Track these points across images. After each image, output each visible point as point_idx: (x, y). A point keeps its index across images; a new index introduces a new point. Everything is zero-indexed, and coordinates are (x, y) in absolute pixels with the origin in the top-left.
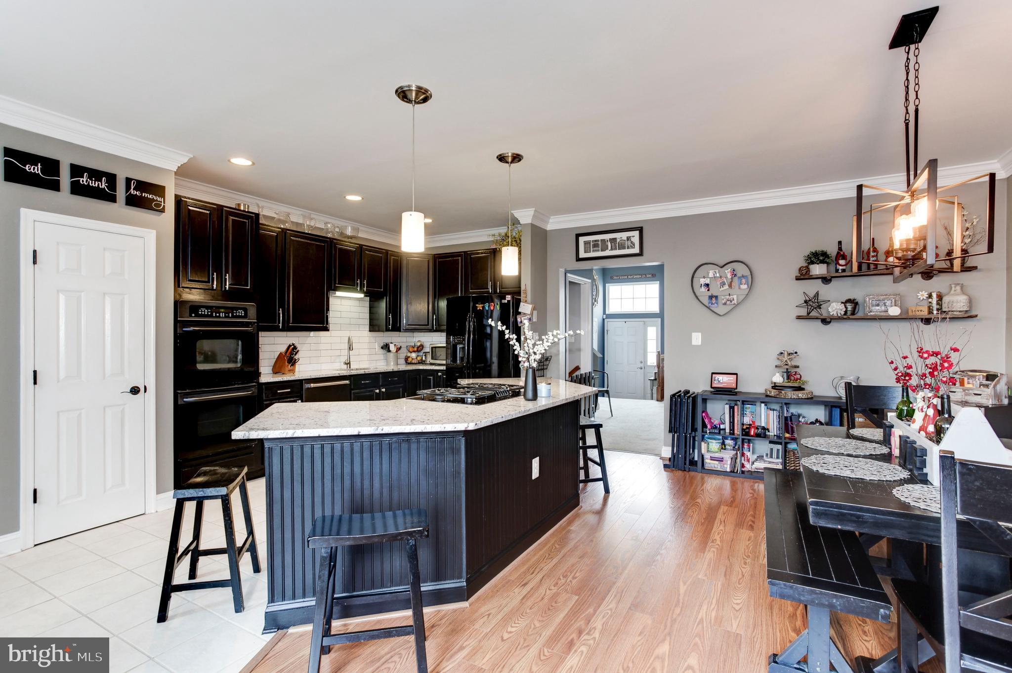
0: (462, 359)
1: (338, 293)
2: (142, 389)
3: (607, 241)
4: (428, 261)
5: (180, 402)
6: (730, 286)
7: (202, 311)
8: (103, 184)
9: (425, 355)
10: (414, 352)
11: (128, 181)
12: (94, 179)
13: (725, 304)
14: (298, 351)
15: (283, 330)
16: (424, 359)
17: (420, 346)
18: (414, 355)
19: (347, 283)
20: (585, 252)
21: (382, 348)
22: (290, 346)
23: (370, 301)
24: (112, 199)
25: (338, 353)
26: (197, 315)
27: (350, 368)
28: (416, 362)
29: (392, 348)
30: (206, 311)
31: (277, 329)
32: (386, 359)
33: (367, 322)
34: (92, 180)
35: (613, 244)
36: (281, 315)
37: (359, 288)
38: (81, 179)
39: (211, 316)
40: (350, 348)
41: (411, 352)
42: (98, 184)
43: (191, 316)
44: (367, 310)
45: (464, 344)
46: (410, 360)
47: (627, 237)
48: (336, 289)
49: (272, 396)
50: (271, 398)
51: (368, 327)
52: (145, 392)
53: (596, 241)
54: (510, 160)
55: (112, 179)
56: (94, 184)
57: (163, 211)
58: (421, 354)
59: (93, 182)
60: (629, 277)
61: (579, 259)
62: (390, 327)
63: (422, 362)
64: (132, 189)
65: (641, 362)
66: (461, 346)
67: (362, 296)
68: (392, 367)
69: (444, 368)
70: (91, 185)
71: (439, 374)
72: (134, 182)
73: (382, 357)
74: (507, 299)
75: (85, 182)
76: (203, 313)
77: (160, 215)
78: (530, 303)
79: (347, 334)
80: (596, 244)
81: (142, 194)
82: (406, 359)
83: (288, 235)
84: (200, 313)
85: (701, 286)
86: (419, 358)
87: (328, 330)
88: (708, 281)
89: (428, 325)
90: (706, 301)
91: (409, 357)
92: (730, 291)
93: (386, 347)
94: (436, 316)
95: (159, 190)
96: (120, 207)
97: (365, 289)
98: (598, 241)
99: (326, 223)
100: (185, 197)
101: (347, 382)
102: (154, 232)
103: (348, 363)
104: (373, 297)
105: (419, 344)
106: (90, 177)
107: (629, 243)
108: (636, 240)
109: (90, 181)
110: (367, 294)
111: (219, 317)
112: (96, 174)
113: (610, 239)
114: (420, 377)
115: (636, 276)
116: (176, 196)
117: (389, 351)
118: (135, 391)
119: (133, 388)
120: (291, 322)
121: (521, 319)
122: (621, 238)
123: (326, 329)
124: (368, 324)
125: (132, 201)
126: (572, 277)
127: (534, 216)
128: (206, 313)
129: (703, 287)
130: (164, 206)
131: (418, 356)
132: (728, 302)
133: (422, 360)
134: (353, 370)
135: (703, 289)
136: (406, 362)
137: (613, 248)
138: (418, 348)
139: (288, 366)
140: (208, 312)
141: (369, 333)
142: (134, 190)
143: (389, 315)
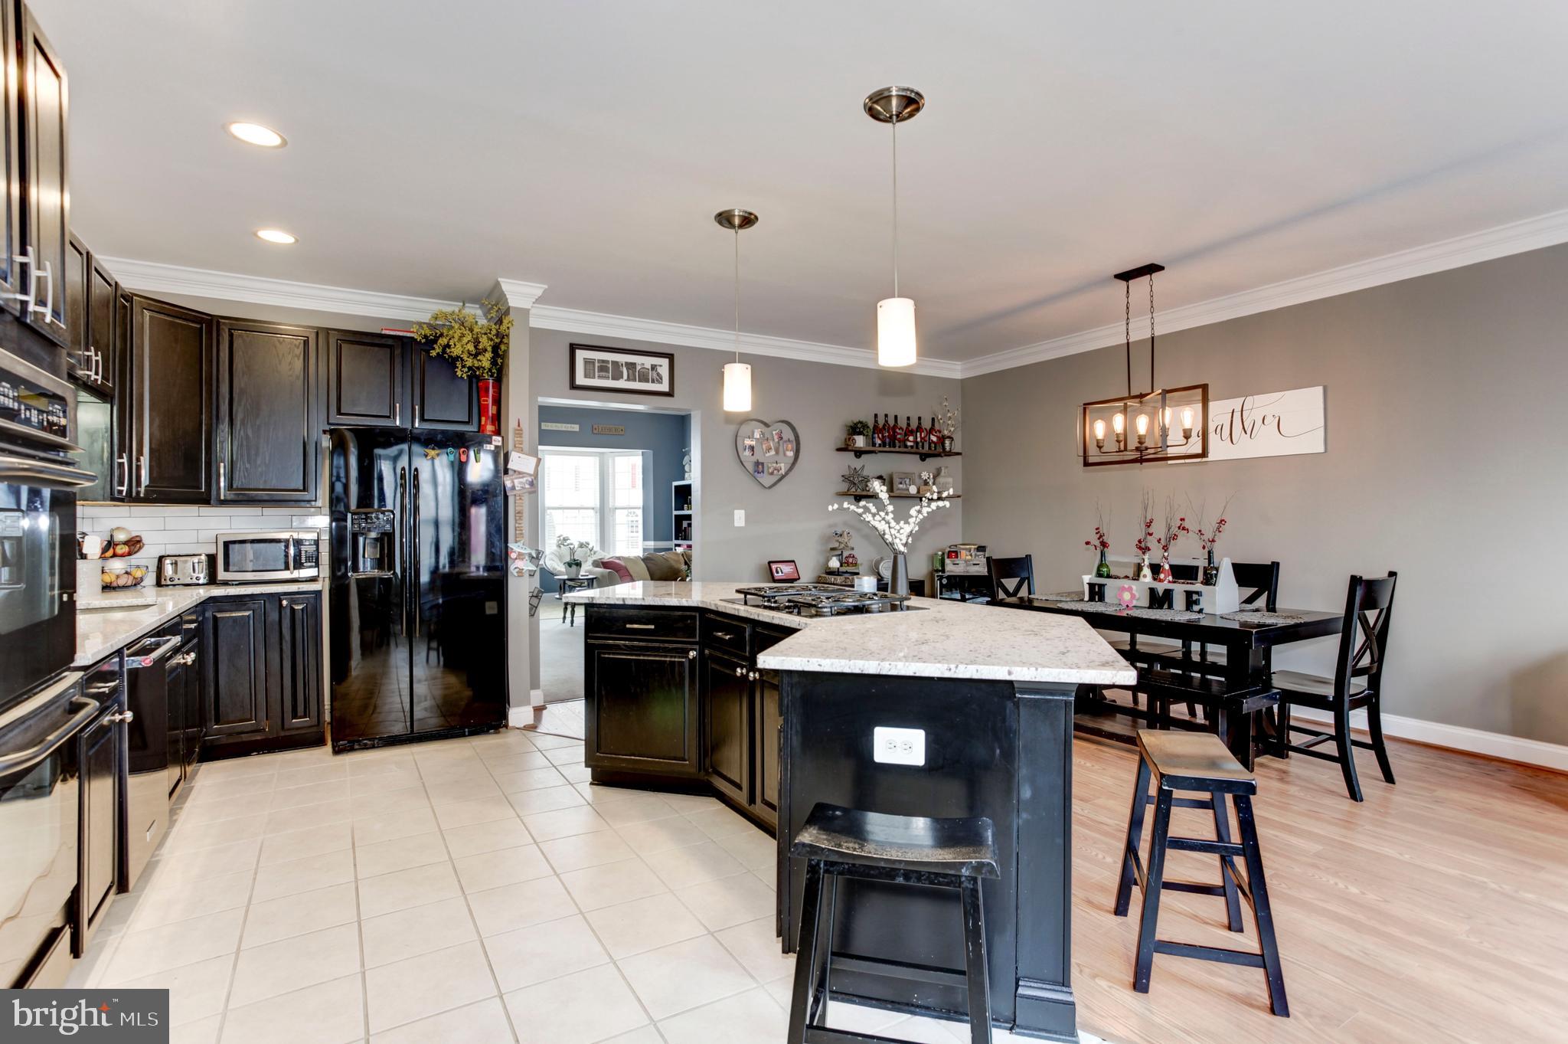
3: (622, 365)
6: (777, 452)
13: (772, 474)
20: (586, 376)
28: (129, 583)
35: (630, 371)
47: (652, 365)
53: (603, 361)
54: (737, 221)
61: (573, 386)
74: (493, 443)
78: (527, 452)
80: (603, 367)
85: (745, 449)
88: (753, 443)
90: (751, 468)
92: (777, 458)
98: (607, 362)
107: (655, 375)
108: (664, 371)
113: (626, 363)
122: (643, 364)
129: (747, 450)
132: (775, 472)
135: (747, 453)
137: (631, 378)
143: (121, 457)
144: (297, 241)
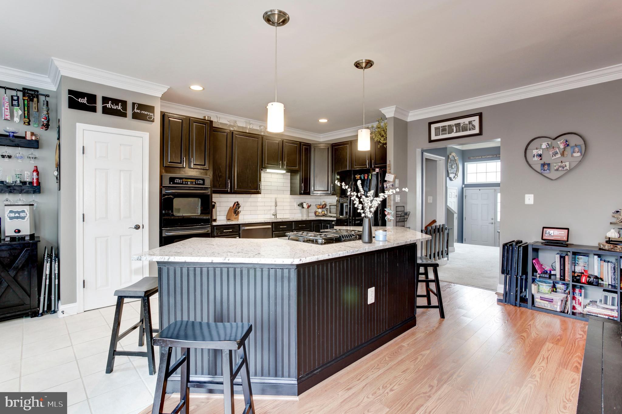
0: (347, 213)
1: (268, 170)
2: (141, 227)
3: (453, 126)
4: (328, 148)
5: (164, 235)
6: (563, 154)
7: (177, 181)
8: (119, 107)
9: (327, 211)
10: (320, 208)
11: (134, 104)
12: (114, 104)
13: (557, 170)
14: (240, 206)
15: (231, 193)
16: (326, 213)
17: (324, 204)
18: (320, 210)
19: (273, 164)
20: (436, 135)
21: (298, 205)
22: (235, 203)
23: (291, 175)
24: (124, 115)
25: (269, 208)
26: (174, 183)
27: (276, 218)
28: (321, 215)
29: (305, 205)
30: (179, 180)
31: (226, 192)
32: (302, 213)
33: (289, 189)
34: (113, 105)
35: (457, 128)
36: (229, 184)
37: (281, 167)
38: (108, 105)
39: (182, 184)
40: (276, 206)
41: (318, 209)
42: (117, 107)
43: (170, 183)
44: (289, 181)
45: (348, 203)
46: (317, 213)
47: (469, 122)
48: (265, 168)
49: (220, 234)
50: (220, 235)
51: (289, 192)
52: (143, 228)
53: (444, 126)
54: (364, 65)
55: (124, 103)
56: (114, 107)
57: (153, 121)
58: (324, 210)
59: (114, 106)
60: (483, 157)
61: (431, 141)
62: (302, 192)
63: (324, 215)
64: (135, 109)
65: (492, 219)
66: (346, 204)
67: (284, 172)
68: (305, 218)
69: (335, 219)
70: (113, 108)
71: (333, 223)
72: (137, 105)
73: (299, 211)
74: (376, 171)
75: (109, 106)
76: (177, 182)
77: (151, 124)
78: (393, 173)
79: (274, 196)
80: (444, 129)
81: (141, 112)
82: (315, 213)
83: (234, 134)
84: (176, 182)
85: (534, 157)
86: (323, 213)
87: (261, 193)
88: (540, 152)
89: (328, 190)
90: (538, 168)
91: (317, 212)
92: (563, 159)
93: (301, 205)
94: (333, 185)
95: (151, 109)
96: (129, 120)
97: (285, 167)
98: (446, 126)
99: (260, 126)
100: (167, 113)
101: (270, 226)
102: (148, 134)
103: (275, 215)
104: (292, 172)
105: (323, 203)
106: (112, 104)
107: (471, 126)
108: (476, 123)
109: (113, 106)
110: (288, 171)
111: (187, 184)
112: (115, 101)
113: (455, 124)
114: (321, 225)
115: (488, 156)
116: (161, 112)
117: (303, 207)
118: (137, 227)
119: (136, 225)
120: (236, 188)
121: (386, 185)
122: (464, 122)
123: (259, 193)
124: (290, 190)
125: (135, 116)
126: (427, 155)
127: (396, 111)
128: (179, 182)
129: (536, 157)
130: (154, 118)
131: (323, 211)
132: (560, 169)
133: (325, 213)
134: (278, 219)
135: (536, 159)
136: (315, 215)
137: (458, 130)
138: (322, 206)
139: (234, 215)
140: (180, 181)
141: (290, 195)
142: (136, 109)
143: (302, 184)
144: (328, 121)
